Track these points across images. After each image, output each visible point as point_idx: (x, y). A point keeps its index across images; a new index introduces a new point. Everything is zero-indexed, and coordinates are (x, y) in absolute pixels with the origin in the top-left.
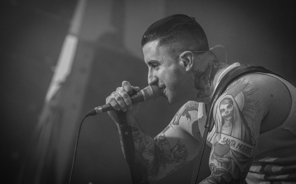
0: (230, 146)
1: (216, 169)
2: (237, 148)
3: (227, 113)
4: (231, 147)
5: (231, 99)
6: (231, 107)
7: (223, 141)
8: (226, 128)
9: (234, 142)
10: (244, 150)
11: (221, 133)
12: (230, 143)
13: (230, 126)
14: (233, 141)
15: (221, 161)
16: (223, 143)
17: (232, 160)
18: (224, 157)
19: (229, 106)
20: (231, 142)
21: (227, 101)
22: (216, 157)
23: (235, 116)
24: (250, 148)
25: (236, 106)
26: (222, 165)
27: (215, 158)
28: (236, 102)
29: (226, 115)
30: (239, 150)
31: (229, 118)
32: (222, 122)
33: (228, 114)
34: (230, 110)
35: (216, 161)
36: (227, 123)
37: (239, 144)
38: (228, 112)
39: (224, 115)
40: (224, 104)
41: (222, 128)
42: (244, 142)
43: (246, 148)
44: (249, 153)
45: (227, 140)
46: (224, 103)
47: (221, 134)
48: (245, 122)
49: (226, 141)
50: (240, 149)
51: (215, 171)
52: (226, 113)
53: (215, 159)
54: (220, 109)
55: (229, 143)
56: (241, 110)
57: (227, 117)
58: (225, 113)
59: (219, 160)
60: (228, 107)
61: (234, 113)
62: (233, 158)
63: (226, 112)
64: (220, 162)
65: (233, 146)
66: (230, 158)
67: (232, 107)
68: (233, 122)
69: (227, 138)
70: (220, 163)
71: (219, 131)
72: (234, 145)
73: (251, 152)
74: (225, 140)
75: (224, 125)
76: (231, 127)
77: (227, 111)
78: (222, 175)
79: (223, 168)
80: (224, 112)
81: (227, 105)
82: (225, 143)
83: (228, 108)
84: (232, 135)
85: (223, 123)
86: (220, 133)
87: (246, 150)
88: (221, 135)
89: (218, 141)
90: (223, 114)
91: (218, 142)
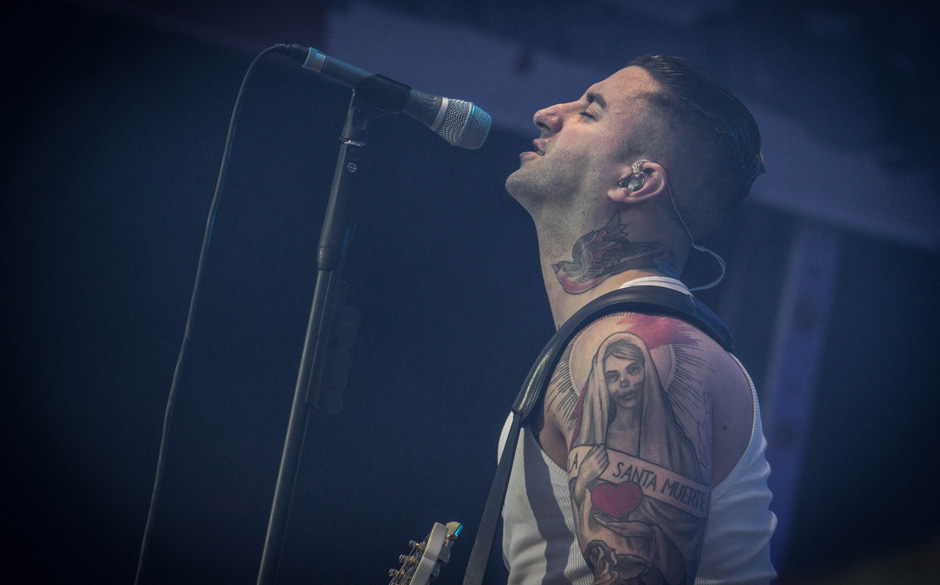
0: (643, 488)
1: (616, 556)
2: (663, 491)
3: (624, 387)
4: (647, 491)
5: (639, 349)
6: (638, 373)
7: (617, 473)
8: (621, 433)
9: (651, 477)
10: (686, 499)
11: (606, 446)
12: (639, 480)
13: (632, 428)
14: (649, 472)
15: (625, 532)
16: (617, 481)
17: (655, 528)
18: (630, 519)
19: (634, 369)
20: (642, 474)
21: (626, 351)
22: (604, 523)
23: (646, 401)
24: (699, 492)
25: (652, 371)
26: (630, 546)
27: (603, 525)
28: (653, 362)
29: (622, 391)
30: (672, 498)
31: (630, 404)
32: (608, 412)
33: (627, 389)
34: (634, 379)
35: (610, 533)
36: (624, 417)
37: (667, 481)
38: (627, 383)
39: (617, 392)
40: (617, 357)
41: (610, 431)
42: (681, 474)
43: (688, 492)
44: (699, 507)
45: (630, 468)
46: (619, 355)
47: (608, 451)
48: (675, 422)
49: (626, 473)
50: (672, 493)
51: (616, 562)
52: (623, 384)
53: (604, 529)
54: (604, 368)
55: (636, 477)
56: (666, 388)
57: (624, 397)
58: (621, 386)
59: (618, 530)
60: (631, 370)
61: (646, 390)
62: (656, 522)
63: (621, 383)
64: (622, 536)
65: (651, 487)
66: (648, 523)
67: (642, 372)
68: (640, 416)
69: (627, 466)
70: (624, 540)
71: (599, 439)
72: (654, 482)
73: (702, 502)
74: (624, 469)
75: (614, 423)
76: (637, 429)
77: (626, 380)
78: (640, 576)
79: (635, 552)
80: (618, 383)
81: (627, 363)
82: (626, 478)
83: (630, 373)
84: (641, 456)
85: (612, 414)
86: (602, 447)
87: (690, 497)
88: (607, 455)
89: (600, 472)
90: (614, 387)
91: (602, 477)
